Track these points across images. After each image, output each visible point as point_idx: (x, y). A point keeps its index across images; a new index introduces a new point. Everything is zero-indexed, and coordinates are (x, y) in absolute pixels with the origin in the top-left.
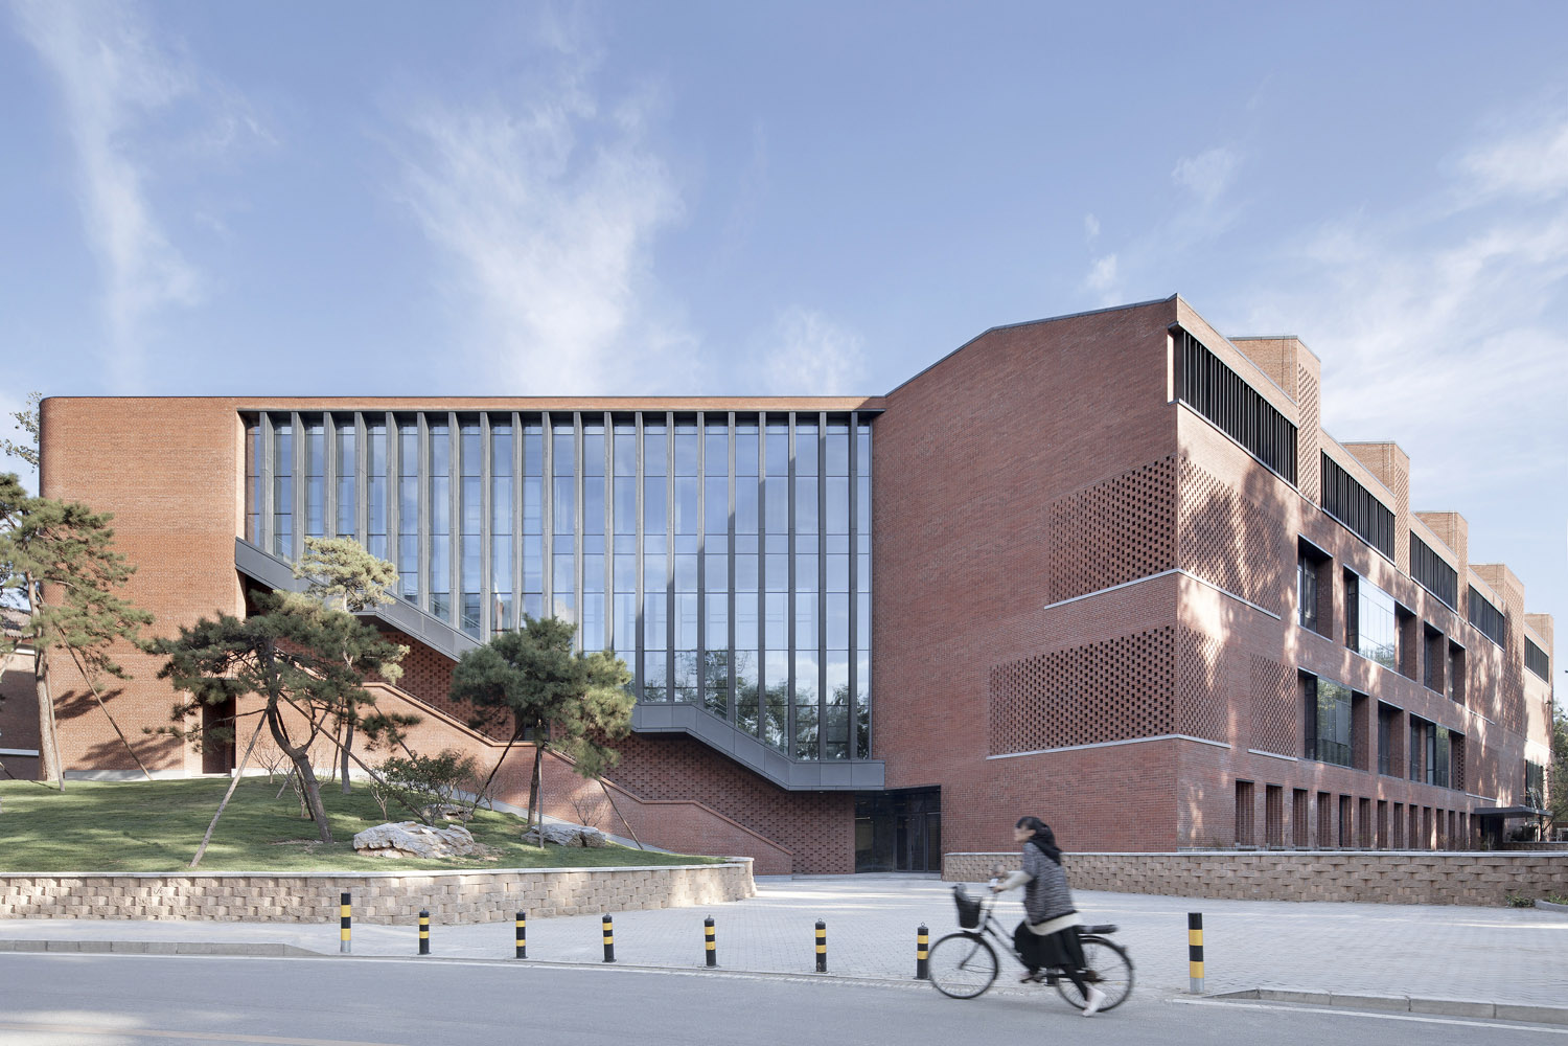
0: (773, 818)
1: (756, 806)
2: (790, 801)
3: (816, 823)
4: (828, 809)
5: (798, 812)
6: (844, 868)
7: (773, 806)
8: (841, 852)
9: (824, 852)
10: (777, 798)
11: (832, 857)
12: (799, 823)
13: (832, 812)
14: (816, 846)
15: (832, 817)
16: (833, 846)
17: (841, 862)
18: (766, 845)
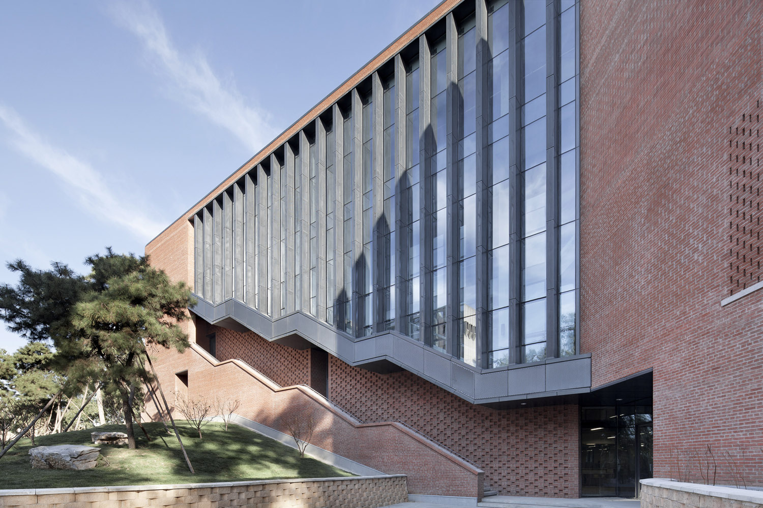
0: (487, 436)
1: (471, 425)
2: (504, 417)
3: (531, 440)
4: (545, 424)
5: (512, 429)
6: (565, 491)
7: (487, 424)
8: (561, 471)
9: (541, 471)
10: (491, 415)
11: (551, 478)
12: (513, 440)
13: (550, 427)
14: (532, 465)
15: (550, 432)
16: (551, 465)
17: (561, 484)
18: (452, 464)
